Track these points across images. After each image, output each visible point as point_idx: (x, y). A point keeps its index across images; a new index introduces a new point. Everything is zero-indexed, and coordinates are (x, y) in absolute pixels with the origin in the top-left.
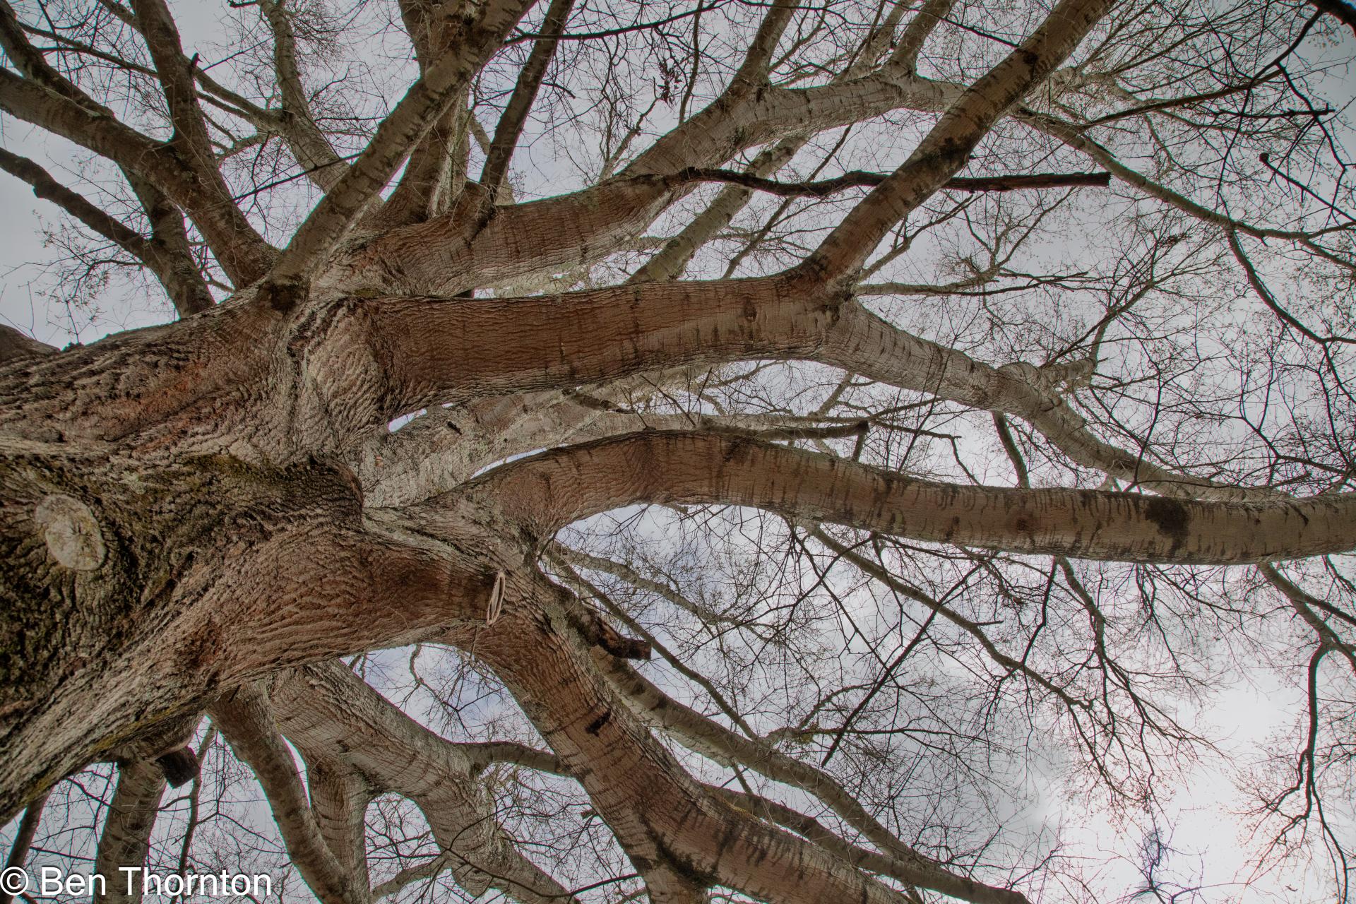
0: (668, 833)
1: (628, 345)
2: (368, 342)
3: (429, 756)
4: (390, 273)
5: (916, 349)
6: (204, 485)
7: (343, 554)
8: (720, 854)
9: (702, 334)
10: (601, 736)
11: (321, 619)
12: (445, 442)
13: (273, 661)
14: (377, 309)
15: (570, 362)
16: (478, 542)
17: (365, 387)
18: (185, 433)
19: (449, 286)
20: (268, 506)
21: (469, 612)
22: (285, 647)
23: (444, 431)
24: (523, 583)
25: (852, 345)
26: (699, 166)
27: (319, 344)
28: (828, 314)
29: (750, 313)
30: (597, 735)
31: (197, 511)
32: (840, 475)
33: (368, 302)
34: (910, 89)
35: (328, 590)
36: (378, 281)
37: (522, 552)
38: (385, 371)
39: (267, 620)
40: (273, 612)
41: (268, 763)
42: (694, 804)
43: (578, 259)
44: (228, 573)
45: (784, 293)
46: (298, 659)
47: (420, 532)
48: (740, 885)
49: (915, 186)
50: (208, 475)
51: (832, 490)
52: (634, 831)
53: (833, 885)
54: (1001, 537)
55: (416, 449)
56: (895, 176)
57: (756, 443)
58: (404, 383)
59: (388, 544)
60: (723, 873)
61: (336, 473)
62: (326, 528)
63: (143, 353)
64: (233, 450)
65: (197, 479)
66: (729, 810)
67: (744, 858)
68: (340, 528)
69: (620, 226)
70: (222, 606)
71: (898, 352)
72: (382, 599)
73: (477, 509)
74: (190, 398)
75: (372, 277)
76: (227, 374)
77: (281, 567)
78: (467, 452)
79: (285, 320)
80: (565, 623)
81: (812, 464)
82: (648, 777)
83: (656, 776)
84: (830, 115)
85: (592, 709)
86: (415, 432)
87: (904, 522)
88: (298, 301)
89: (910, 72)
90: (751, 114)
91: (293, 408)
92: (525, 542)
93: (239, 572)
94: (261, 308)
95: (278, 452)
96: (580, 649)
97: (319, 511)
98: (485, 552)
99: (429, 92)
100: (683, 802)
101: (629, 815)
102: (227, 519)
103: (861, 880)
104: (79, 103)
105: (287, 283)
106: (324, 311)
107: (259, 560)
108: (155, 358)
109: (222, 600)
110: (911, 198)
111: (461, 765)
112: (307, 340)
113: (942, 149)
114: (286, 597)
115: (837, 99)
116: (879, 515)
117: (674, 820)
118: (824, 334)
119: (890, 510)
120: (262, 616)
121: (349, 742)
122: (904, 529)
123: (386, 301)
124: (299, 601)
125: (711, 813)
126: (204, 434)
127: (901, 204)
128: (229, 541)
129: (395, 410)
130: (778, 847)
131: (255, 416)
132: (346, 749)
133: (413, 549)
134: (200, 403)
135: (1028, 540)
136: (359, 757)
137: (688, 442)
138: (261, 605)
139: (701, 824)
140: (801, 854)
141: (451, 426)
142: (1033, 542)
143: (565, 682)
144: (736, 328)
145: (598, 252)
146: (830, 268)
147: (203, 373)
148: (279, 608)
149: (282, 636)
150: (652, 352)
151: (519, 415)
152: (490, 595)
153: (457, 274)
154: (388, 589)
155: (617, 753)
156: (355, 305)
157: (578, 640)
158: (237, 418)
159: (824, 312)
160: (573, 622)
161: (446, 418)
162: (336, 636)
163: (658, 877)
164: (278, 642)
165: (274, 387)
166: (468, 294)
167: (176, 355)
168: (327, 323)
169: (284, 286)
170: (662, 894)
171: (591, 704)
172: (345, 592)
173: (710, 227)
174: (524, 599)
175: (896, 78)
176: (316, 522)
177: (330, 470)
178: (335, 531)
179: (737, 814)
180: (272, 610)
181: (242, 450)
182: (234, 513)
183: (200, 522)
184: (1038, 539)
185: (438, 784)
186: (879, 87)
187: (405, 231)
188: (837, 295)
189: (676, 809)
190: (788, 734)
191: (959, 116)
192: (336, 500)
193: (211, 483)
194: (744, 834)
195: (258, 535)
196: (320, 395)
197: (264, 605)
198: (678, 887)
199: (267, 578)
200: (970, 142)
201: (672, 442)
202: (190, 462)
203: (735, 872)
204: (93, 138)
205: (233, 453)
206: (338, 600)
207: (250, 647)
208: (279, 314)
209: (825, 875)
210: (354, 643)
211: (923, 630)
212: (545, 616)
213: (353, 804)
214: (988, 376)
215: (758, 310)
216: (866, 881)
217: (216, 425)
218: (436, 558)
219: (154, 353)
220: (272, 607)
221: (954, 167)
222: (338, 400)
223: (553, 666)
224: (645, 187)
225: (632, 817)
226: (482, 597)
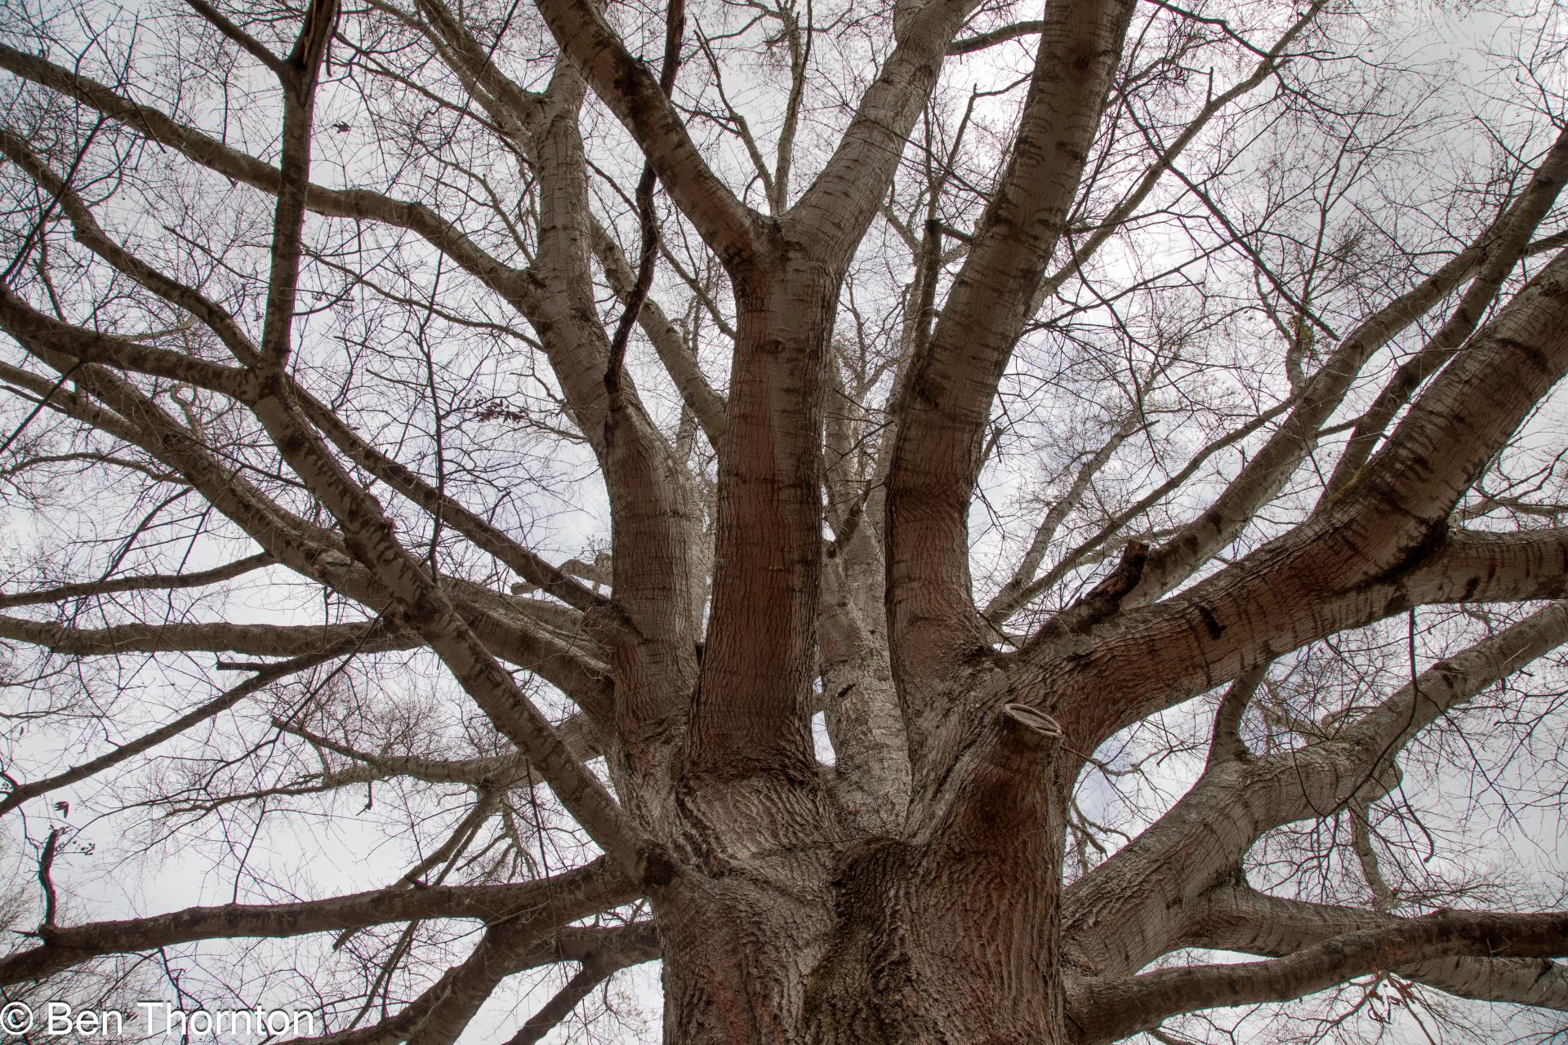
0: (1365, 568)
1: (785, 495)
2: (727, 782)
3: (1211, 808)
4: (660, 734)
5: (853, 153)
6: (834, 1014)
7: (945, 878)
8: (1406, 513)
9: (789, 407)
10: (1226, 623)
11: (1010, 920)
12: (859, 706)
13: (1046, 983)
14: (694, 763)
15: (792, 563)
16: (968, 718)
17: (774, 797)
18: (776, 1017)
19: (687, 672)
20: (874, 949)
21: (1041, 755)
22: (1032, 967)
23: (847, 703)
24: (1026, 677)
25: (833, 231)
26: (605, 368)
27: (717, 838)
28: (791, 254)
29: (775, 347)
30: (1224, 628)
31: (859, 1031)
32: (979, 277)
33: (685, 771)
34: (558, 106)
35: (980, 905)
36: (667, 751)
37: (991, 670)
38: (762, 770)
39: (997, 981)
40: (990, 972)
41: (1169, 998)
42: (1336, 530)
43: (684, 523)
44: (934, 1013)
45: (759, 303)
46: (1050, 954)
47: (942, 782)
48: (1453, 495)
49: (661, 132)
50: (825, 1006)
51: (995, 290)
52: (1352, 607)
53: (1482, 381)
54: (1091, 92)
55: (860, 742)
56: (647, 152)
57: (923, 369)
58: (781, 752)
59: (946, 826)
60: (1433, 512)
61: (856, 861)
62: (912, 890)
63: (686, 1034)
64: (806, 971)
65: (827, 1020)
66: (1355, 488)
67: (1418, 485)
68: (915, 873)
69: (655, 470)
70: (968, 1029)
71: (851, 176)
72: (1005, 848)
73: (932, 709)
74: (742, 998)
75: (661, 755)
76: (726, 952)
77: (942, 951)
78: (876, 682)
79: (682, 875)
80: (1084, 637)
81: (959, 309)
82: (1290, 577)
83: (1291, 568)
84: (573, 205)
85: (1191, 627)
86: (841, 737)
87: (1050, 210)
88: (666, 858)
89: (539, 100)
90: (558, 297)
91: (777, 888)
92: (980, 663)
93: (936, 1000)
94: (665, 898)
95: (818, 921)
96: (1117, 625)
97: (892, 893)
98: (980, 714)
99: (473, 673)
100: (1330, 543)
101: (1330, 609)
102: (876, 1000)
103: (1487, 344)
104: (438, 999)
105: (644, 864)
106: (684, 822)
107: (929, 975)
108: (694, 1024)
109: (962, 1027)
110: (675, 138)
111: (1232, 773)
112: (710, 851)
113: (625, 94)
114: (977, 954)
115: (558, 194)
116: (1036, 238)
117: (1350, 558)
118: (813, 263)
119: (1032, 225)
120: (991, 986)
121: (1170, 896)
122: (1059, 210)
123: (687, 751)
124: (984, 941)
125: (1353, 512)
126: (782, 997)
127: (680, 151)
128: (899, 1004)
129: (808, 767)
130: (1416, 440)
131: (777, 936)
132: (1178, 901)
133: (958, 798)
134: (750, 989)
135: (1102, 59)
136: (1192, 887)
137: (907, 446)
138: (978, 984)
139: (1363, 527)
140: (1431, 413)
141: (843, 694)
142: (1105, 53)
143: (1152, 652)
144: (790, 366)
145: (680, 499)
146: (739, 245)
147: (719, 977)
148: (987, 965)
149: (1019, 968)
150: (798, 469)
151: (847, 613)
152: (1027, 727)
153: (676, 660)
154: (995, 837)
155: (1252, 608)
156: (686, 786)
157: (1107, 625)
158: (774, 955)
159: (789, 259)
160: (1084, 627)
161: (833, 697)
162: (1035, 907)
163: (1419, 590)
164: (1024, 973)
165: (751, 905)
166: (699, 650)
167: (695, 1000)
168: (698, 823)
169: (646, 869)
170: (1441, 588)
171: (1185, 627)
172: (987, 887)
173: (678, 354)
174: (1044, 680)
175: (544, 119)
176: (902, 901)
177: (851, 867)
178: (917, 881)
179: (1361, 480)
180: (987, 973)
181: (808, 960)
182: (872, 991)
183: (871, 1030)
184: (1103, 46)
185: (1246, 805)
186: (551, 141)
187: (620, 707)
188: (772, 241)
189: (1337, 554)
190: (1295, 355)
191: (591, 68)
192: (884, 870)
193: (834, 1006)
194: (1388, 478)
195: (901, 968)
196: (771, 853)
197: (980, 980)
198: (1438, 568)
199: (951, 971)
200: (622, 58)
201: (904, 464)
202: (807, 1022)
203: (1433, 499)
204: (472, 998)
205: (809, 970)
206: (995, 896)
207: (1023, 1006)
208: (675, 881)
209: (1467, 389)
210: (1047, 888)
211: (1194, 188)
212: (1070, 659)
213: (1245, 907)
214: (901, 60)
215: (773, 338)
216: (1489, 337)
217: (776, 980)
218: (972, 777)
219: (689, 1022)
220: (984, 972)
221: (647, 82)
222: (781, 833)
223: (1130, 662)
224: (618, 433)
225: (1335, 607)
226: (1027, 736)
